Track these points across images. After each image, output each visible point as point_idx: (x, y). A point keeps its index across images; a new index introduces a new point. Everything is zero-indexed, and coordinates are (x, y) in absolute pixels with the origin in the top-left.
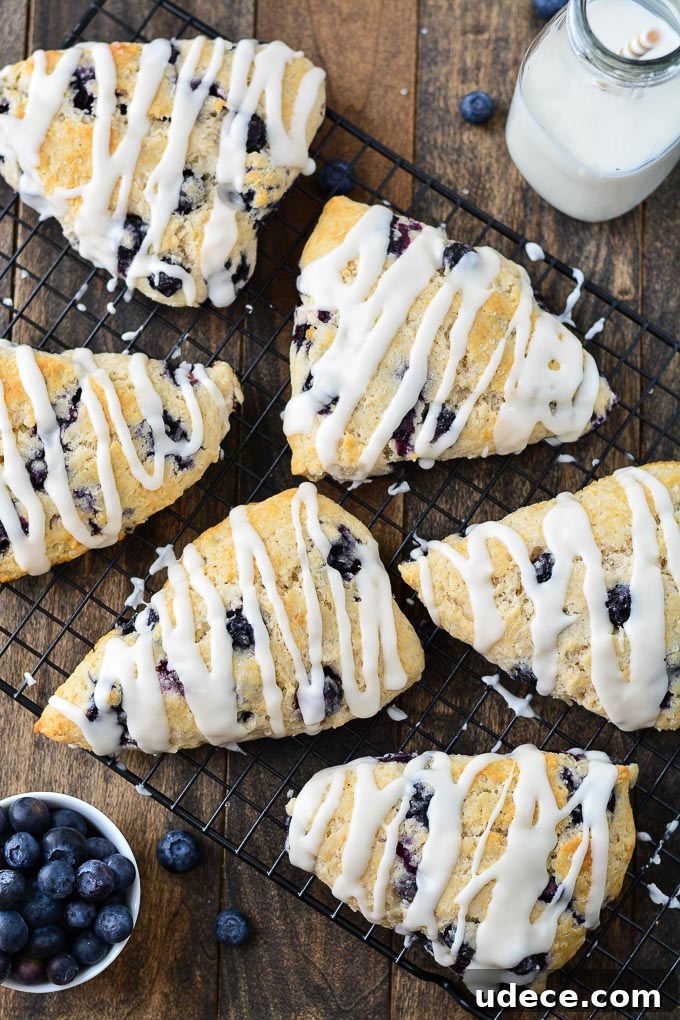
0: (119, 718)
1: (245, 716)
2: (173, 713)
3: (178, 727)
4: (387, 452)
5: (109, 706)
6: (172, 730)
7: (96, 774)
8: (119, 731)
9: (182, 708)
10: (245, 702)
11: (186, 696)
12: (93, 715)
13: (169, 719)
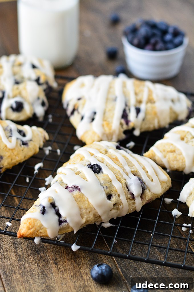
0: (55, 210)
1: (109, 197)
2: (78, 200)
3: (82, 206)
4: (121, 124)
5: (50, 203)
6: (80, 209)
7: (51, 263)
8: (57, 217)
9: (82, 196)
10: (107, 188)
11: (81, 190)
12: (44, 212)
13: (78, 203)
